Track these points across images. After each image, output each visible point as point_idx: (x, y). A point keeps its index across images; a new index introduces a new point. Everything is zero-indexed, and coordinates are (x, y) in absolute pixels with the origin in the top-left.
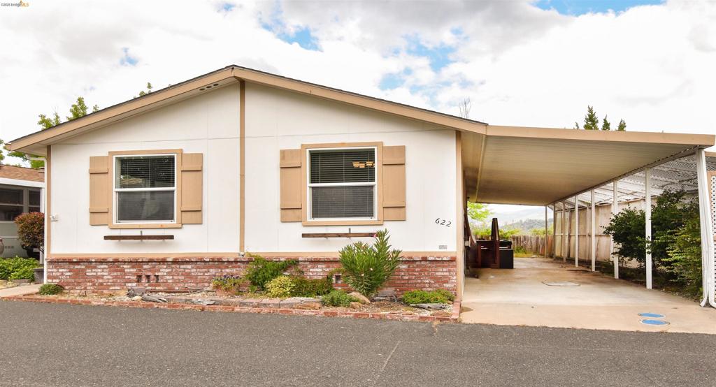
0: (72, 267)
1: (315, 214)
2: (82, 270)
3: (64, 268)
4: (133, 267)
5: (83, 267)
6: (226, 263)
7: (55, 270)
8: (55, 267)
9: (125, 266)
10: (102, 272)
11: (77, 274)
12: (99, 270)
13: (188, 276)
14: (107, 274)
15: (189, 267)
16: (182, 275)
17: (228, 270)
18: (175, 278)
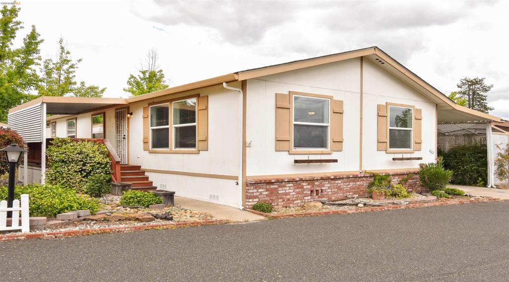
0: (268, 187)
1: (391, 146)
2: (276, 189)
3: (263, 188)
4: (309, 185)
5: (276, 186)
6: (358, 178)
7: (255, 191)
8: (256, 188)
9: (304, 184)
10: (289, 189)
11: (272, 192)
12: (287, 188)
13: (339, 188)
14: (292, 191)
15: (340, 182)
16: (336, 188)
17: (358, 183)
18: (333, 190)
